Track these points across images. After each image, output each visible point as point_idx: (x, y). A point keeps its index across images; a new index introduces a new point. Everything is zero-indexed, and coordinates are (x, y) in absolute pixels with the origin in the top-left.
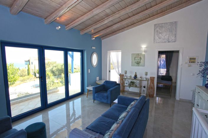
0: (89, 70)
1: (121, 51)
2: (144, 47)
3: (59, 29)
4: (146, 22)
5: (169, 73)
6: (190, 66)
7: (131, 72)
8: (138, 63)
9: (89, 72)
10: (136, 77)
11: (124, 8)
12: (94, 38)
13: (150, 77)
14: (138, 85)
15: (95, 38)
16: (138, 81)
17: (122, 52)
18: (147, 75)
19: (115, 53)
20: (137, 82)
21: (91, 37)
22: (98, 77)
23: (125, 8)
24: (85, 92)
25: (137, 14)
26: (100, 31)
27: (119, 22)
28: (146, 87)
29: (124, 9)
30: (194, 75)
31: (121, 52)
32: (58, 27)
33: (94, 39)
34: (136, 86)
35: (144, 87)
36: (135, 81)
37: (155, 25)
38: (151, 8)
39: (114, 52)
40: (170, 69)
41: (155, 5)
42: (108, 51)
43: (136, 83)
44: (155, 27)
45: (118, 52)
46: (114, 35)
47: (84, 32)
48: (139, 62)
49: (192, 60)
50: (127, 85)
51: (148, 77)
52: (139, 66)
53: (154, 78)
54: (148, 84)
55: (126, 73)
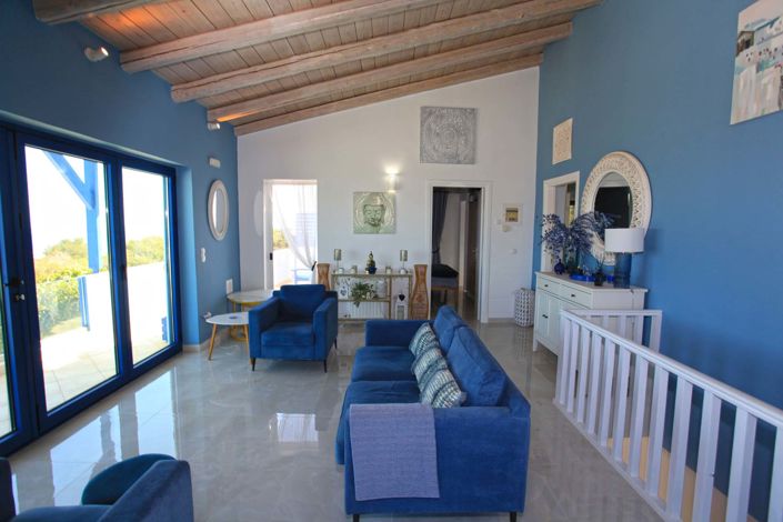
0: (204, 250)
1: (315, 181)
2: (392, 172)
3: (98, 58)
4: (397, 95)
5: (439, 258)
6: (507, 229)
7: (354, 254)
8: (376, 224)
9: (204, 259)
10: (372, 268)
11: (361, 40)
12: (215, 122)
13: (416, 267)
14: (381, 295)
15: (220, 123)
16: (381, 282)
17: (318, 184)
18: (406, 260)
19: (292, 187)
20: (377, 283)
21: (206, 118)
22: (231, 281)
23: (365, 39)
24: (188, 343)
25: (383, 66)
26: (246, 100)
27: (323, 80)
28: (406, 298)
29: (361, 43)
30: (515, 252)
31: (315, 187)
32: (97, 49)
33: (218, 126)
34: (376, 298)
35: (402, 297)
36: (369, 282)
37: (423, 109)
38: (425, 59)
39: (287, 183)
40: (441, 245)
41: (436, 53)
42: (265, 181)
43: (374, 289)
44: (422, 115)
45: (303, 184)
46: (291, 121)
47: (190, 91)
48: (380, 220)
49: (512, 215)
50: (346, 297)
51: (410, 265)
52: (377, 233)
53: (425, 266)
54: (410, 289)
55: (339, 258)
